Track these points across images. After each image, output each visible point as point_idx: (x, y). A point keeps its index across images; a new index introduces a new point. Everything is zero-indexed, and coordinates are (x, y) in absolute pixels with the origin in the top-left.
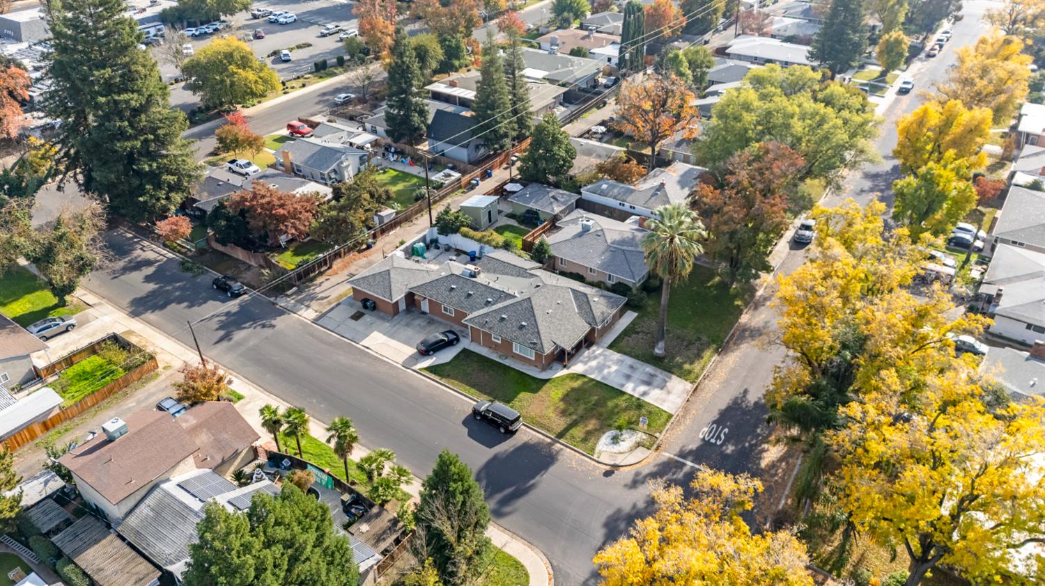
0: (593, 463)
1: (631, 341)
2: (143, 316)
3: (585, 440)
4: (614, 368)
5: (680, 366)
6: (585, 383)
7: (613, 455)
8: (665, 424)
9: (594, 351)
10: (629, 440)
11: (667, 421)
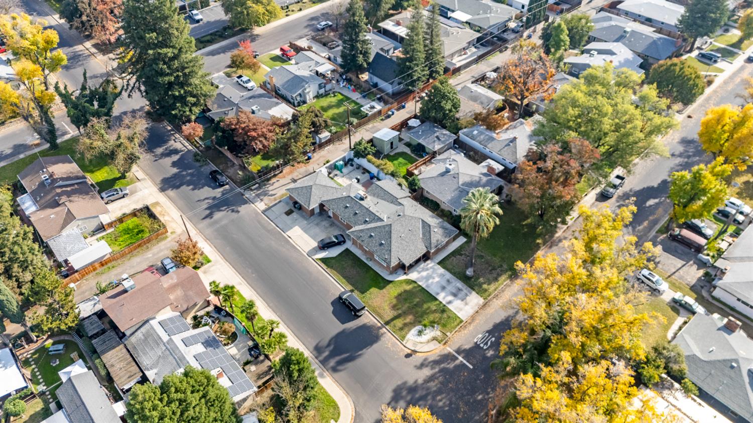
0: (402, 346)
1: (454, 260)
2: (166, 192)
3: (401, 329)
4: (437, 279)
5: (480, 285)
6: (415, 287)
7: (415, 344)
8: (456, 326)
9: (428, 264)
10: (429, 333)
11: (458, 325)
